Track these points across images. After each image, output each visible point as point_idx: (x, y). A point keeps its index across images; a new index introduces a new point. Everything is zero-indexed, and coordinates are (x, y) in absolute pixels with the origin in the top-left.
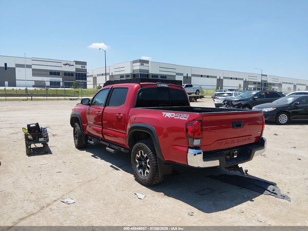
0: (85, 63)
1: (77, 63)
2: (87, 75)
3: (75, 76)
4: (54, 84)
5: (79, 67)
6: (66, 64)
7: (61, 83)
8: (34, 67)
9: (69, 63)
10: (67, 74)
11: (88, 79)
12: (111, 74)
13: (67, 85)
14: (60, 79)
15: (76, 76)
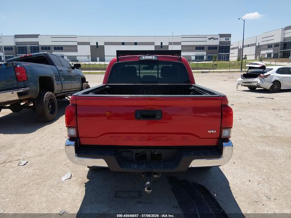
0: (229, 36)
1: (221, 36)
2: (231, 47)
3: (218, 49)
4: (199, 58)
5: (223, 39)
6: (211, 39)
7: (205, 57)
8: (183, 44)
9: (213, 37)
10: (211, 48)
11: (231, 51)
12: (257, 45)
13: (210, 58)
14: (204, 53)
15: (220, 49)
